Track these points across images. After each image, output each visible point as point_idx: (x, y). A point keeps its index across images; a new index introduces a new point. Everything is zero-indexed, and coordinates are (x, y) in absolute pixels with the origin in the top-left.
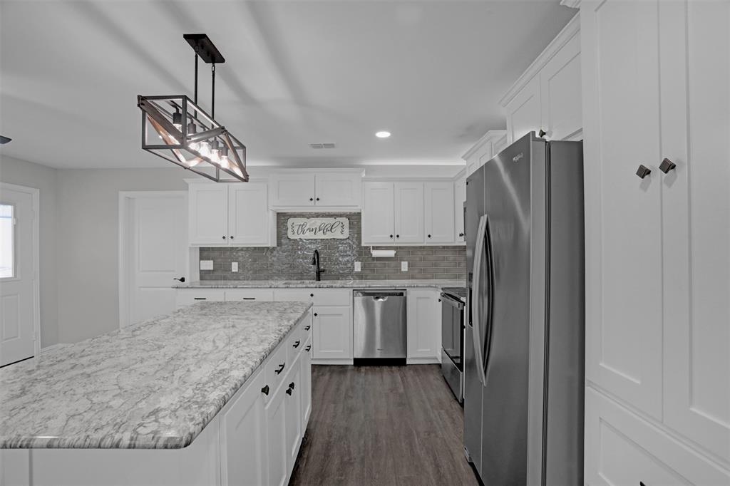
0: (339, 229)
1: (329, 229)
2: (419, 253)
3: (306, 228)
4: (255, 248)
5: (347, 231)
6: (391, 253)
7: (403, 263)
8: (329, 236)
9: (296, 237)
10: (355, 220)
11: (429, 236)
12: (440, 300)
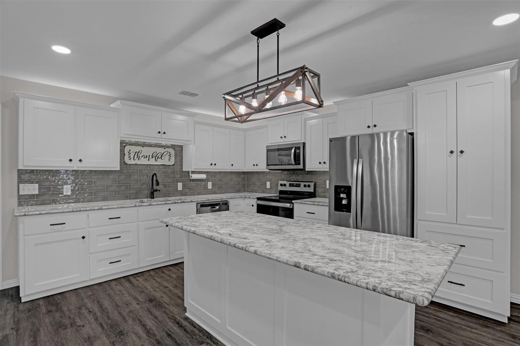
0: (167, 157)
1: (160, 157)
2: (218, 176)
3: (141, 156)
4: (91, 171)
5: (173, 159)
6: (204, 176)
7: (209, 183)
8: (160, 162)
9: (132, 162)
10: (179, 150)
11: (232, 165)
12: (253, 206)
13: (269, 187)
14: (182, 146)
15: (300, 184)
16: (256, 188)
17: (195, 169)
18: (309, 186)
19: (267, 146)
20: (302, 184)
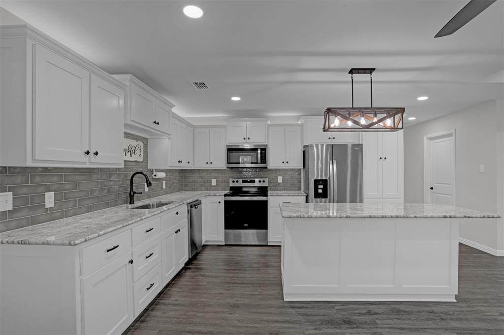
0: (138, 152)
1: (133, 151)
5: (142, 154)
6: (164, 175)
7: (164, 182)
8: (134, 158)
10: (146, 144)
11: (189, 163)
12: (219, 202)
13: (215, 184)
14: (147, 139)
15: (254, 180)
16: (197, 186)
17: (170, 167)
18: (264, 181)
19: (227, 146)
20: (257, 180)
